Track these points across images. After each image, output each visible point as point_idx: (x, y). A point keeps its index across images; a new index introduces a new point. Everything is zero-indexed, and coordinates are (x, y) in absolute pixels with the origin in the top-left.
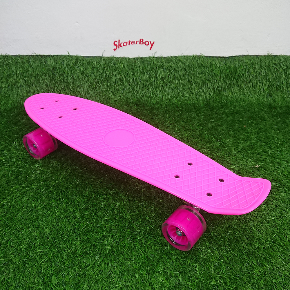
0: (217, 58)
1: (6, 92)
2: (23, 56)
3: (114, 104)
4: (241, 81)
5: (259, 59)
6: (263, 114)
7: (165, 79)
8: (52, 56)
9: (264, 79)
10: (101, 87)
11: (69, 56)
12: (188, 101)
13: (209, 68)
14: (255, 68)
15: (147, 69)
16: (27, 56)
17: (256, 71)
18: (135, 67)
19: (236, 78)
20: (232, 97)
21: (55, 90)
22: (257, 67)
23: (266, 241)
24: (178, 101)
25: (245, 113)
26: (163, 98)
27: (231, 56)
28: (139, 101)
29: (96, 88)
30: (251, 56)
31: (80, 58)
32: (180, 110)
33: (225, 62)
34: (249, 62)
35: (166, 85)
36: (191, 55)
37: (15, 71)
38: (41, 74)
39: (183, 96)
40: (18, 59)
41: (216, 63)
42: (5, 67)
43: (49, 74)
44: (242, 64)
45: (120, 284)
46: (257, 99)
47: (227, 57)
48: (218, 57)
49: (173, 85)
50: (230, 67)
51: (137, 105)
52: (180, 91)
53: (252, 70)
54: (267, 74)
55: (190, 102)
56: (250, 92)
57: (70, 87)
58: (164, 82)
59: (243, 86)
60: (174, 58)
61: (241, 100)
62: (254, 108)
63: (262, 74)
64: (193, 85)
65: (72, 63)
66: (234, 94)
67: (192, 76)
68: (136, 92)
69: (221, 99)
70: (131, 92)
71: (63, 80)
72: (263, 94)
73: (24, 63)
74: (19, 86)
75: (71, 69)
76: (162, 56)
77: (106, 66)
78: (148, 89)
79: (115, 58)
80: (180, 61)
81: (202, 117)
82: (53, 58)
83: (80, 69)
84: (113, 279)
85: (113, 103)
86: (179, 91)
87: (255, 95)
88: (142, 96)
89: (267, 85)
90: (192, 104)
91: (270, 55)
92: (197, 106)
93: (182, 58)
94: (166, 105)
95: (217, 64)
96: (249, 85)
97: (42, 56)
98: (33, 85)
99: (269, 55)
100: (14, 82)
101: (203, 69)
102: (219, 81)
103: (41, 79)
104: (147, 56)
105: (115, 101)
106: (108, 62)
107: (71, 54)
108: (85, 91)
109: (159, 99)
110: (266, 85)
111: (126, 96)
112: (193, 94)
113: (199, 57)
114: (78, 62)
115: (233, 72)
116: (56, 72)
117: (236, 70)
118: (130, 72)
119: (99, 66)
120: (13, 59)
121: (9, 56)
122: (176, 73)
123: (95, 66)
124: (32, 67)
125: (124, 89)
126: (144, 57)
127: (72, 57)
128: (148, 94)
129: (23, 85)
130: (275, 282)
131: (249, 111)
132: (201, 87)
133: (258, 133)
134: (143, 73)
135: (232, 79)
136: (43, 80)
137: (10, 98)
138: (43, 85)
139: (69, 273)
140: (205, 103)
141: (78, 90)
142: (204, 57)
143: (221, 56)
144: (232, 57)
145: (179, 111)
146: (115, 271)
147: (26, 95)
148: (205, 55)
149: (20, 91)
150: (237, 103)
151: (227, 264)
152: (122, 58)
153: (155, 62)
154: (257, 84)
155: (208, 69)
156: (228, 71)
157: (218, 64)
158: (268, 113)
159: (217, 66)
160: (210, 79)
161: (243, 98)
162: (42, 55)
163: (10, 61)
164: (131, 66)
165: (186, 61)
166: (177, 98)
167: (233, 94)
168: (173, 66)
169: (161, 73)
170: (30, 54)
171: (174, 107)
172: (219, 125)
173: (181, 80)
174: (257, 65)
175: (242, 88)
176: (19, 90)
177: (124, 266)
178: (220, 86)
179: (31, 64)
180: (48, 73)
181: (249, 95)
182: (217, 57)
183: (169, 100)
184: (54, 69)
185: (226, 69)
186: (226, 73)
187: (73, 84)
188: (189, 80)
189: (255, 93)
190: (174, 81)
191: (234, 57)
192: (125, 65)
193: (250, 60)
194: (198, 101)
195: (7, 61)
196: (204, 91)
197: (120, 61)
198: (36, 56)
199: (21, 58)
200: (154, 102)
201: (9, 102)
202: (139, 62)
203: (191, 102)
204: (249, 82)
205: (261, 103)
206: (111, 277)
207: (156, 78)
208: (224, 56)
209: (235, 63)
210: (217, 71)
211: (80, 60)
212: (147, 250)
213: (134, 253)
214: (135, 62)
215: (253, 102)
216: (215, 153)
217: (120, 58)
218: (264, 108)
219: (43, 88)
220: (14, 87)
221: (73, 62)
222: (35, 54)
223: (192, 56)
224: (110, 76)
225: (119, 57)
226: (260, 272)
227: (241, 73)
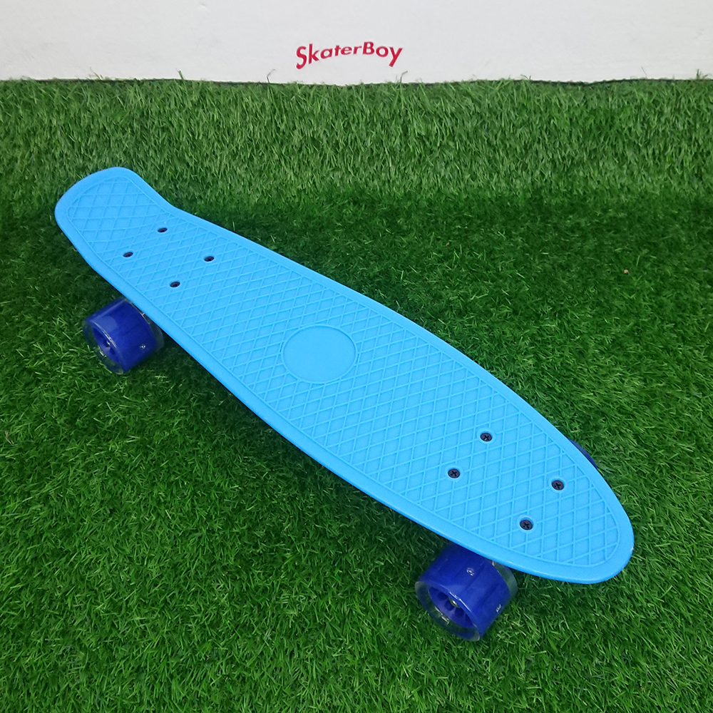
0: (563, 87)
1: (25, 169)
2: (66, 82)
3: (297, 200)
4: (624, 143)
5: (672, 90)
6: (677, 231)
7: (428, 139)
8: (138, 81)
9: (683, 140)
10: (265, 158)
11: (181, 82)
12: (485, 191)
13: (541, 113)
14: (661, 113)
15: (382, 114)
16: (76, 81)
17: (663, 120)
18: (352, 110)
19: (612, 137)
20: (599, 182)
21: (149, 165)
22: (666, 111)
23: (648, 602)
24: (460, 190)
25: (630, 226)
26: (421, 182)
27: (601, 80)
28: (362, 192)
29: (251, 159)
30: (651, 81)
31: (211, 88)
32: (465, 217)
33: (584, 98)
34: (646, 100)
35: (431, 152)
36: (497, 79)
37: (46, 121)
38: (113, 127)
39: (474, 177)
40: (55, 93)
41: (559, 101)
42: (21, 112)
43: (132, 128)
44: (628, 103)
45: (319, 702)
46: (663, 186)
47: (591, 85)
48: (567, 84)
49: (447, 152)
50: (595, 110)
51: (355, 203)
52: (466, 166)
53: (654, 120)
54: (693, 126)
55: (491, 194)
56: (648, 171)
57: (187, 158)
58: (425, 145)
59: (629, 154)
60: (453, 88)
61: (621, 189)
62: (654, 213)
63: (681, 128)
64: (499, 154)
65: (192, 101)
66: (606, 173)
67: (498, 132)
68: (352, 168)
69: (572, 186)
70: (341, 170)
71: (170, 142)
72: (680, 174)
73: (68, 102)
74: (57, 157)
75: (190, 116)
76: (420, 82)
77: (277, 109)
78: (384, 162)
79: (300, 86)
80: (468, 94)
81: (519, 239)
82: (142, 88)
83: (211, 115)
84: (304, 689)
85: (294, 197)
86: (463, 168)
87: (660, 177)
88: (368, 179)
89: (691, 153)
90: (496, 199)
91: (701, 80)
92: (508, 206)
93: (471, 88)
94: (431, 203)
95: (562, 102)
96: (644, 151)
97: (112, 82)
98: (91, 154)
99: (701, 78)
100: (43, 146)
101: (527, 117)
102: (568, 145)
103: (113, 139)
104: (384, 82)
105: (299, 191)
106: (283, 99)
107: (187, 78)
108: (223, 167)
109: (411, 186)
110: (689, 154)
111: (328, 179)
112: (498, 173)
113: (517, 84)
114: (204, 99)
115: (604, 123)
116: (149, 123)
117: (613, 118)
118: (340, 124)
119: (259, 110)
120: (41, 92)
121: (30, 82)
122: (456, 125)
123: (249, 109)
124: (89, 111)
125: (322, 162)
126: (375, 85)
127: (190, 83)
128: (383, 174)
129: (68, 154)
130: (658, 707)
131: (640, 220)
132: (520, 159)
133: (658, 293)
134: (371, 123)
135: (600, 141)
136: (119, 141)
137: (36, 185)
138: (117, 153)
139: (206, 674)
140: (529, 195)
141: (206, 164)
142: (528, 84)
143: (575, 81)
144: (602, 83)
145: (464, 221)
146: (307, 672)
147: (74, 176)
148: (534, 79)
149: (60, 167)
150: (612, 197)
151: (555, 660)
152: (320, 87)
153: (403, 98)
154: (666, 148)
155: (539, 115)
156: (591, 121)
157: (565, 102)
158: (690, 229)
159: (564, 108)
160: (545, 139)
161: (626, 184)
162: (113, 79)
163: (32, 97)
164: (341, 107)
165: (482, 96)
166: (457, 184)
167: (601, 175)
168: (450, 108)
169: (417, 127)
170: (83, 76)
171: (450, 208)
172: (560, 265)
173: (468, 143)
174: (667, 106)
175: (627, 158)
176: (57, 165)
177: (327, 660)
178: (569, 155)
179: (88, 104)
180: (130, 125)
181: (644, 176)
182: (564, 84)
183: (437, 188)
184: (145, 115)
185: (586, 115)
186: (586, 125)
187: (194, 150)
188: (489, 144)
189: (660, 172)
190: (451, 144)
191: (609, 85)
192: (326, 107)
193: (651, 94)
194: (510, 190)
195: (25, 95)
196: (527, 168)
197: (312, 95)
198: (100, 81)
199: (61, 89)
200: (400, 193)
201: (33, 193)
202: (362, 98)
203: (494, 195)
204: (646, 147)
205: (673, 198)
206: (299, 686)
207: (405, 135)
208: (583, 81)
209: (610, 99)
210: (561, 121)
211: (211, 94)
212: (378, 619)
213: (348, 627)
214: (352, 96)
215: (652, 194)
216: (547, 355)
217: (312, 86)
218: (679, 210)
219: (118, 161)
220: (45, 158)
221: (194, 100)
222: (94, 78)
223: (500, 84)
224: (287, 133)
225: (311, 83)
226: (628, 680)
227: (623, 126)
